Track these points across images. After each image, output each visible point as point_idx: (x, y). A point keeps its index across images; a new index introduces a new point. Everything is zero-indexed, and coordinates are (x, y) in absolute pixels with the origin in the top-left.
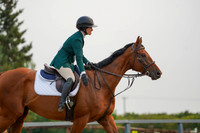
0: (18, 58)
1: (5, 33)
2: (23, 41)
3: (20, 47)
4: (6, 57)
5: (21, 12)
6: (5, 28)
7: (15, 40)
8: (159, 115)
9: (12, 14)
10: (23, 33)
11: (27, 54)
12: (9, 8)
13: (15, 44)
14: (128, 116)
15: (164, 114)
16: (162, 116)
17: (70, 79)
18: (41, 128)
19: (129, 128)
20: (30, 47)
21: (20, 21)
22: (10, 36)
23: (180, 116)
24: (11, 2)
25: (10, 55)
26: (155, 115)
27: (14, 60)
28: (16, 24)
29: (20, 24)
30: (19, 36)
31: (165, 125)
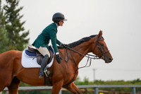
0: (19, 41)
1: (10, 24)
2: (23, 29)
3: (21, 33)
4: (11, 40)
5: (21, 8)
6: (10, 20)
7: (17, 28)
8: (119, 81)
9: (15, 10)
10: (23, 23)
11: (26, 39)
12: (13, 6)
13: (17, 31)
14: (96, 82)
15: (122, 81)
16: (121, 82)
17: (47, 55)
18: (36, 91)
19: (97, 91)
20: (27, 34)
21: (20, 15)
22: (14, 26)
23: (134, 82)
24: (15, 2)
25: (14, 39)
26: (115, 82)
27: (17, 42)
28: (18, 17)
29: (21, 17)
30: (20, 25)
31: (123, 89)
